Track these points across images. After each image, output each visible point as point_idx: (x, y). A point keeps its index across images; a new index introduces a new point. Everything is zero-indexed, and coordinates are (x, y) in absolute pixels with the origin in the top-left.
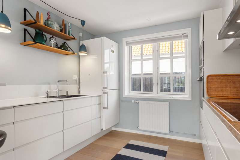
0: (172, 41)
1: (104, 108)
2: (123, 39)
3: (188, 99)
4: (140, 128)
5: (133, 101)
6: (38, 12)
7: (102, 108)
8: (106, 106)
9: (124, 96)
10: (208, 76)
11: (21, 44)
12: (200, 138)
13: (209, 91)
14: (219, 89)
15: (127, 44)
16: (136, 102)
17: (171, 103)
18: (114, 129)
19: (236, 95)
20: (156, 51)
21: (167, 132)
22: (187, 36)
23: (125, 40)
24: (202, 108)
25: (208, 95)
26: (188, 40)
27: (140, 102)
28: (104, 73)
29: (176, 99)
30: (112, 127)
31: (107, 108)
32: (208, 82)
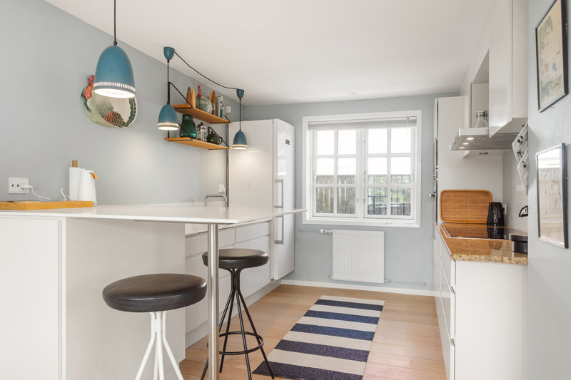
0: (389, 129)
1: (277, 242)
2: (303, 118)
3: (414, 226)
4: (335, 277)
5: (322, 231)
6: (189, 89)
7: (273, 242)
8: (280, 239)
9: (304, 222)
10: (443, 193)
11: (165, 139)
12: (432, 288)
13: (444, 213)
14: (457, 210)
15: (310, 126)
16: (328, 232)
17: (387, 232)
18: (284, 282)
19: (477, 218)
20: (362, 143)
21: (381, 280)
22: (415, 122)
23: (306, 120)
24: (434, 238)
25: (442, 218)
26: (416, 127)
27: (335, 231)
28: (277, 181)
29: (396, 226)
30: (282, 278)
31: (282, 242)
32: (441, 202)
